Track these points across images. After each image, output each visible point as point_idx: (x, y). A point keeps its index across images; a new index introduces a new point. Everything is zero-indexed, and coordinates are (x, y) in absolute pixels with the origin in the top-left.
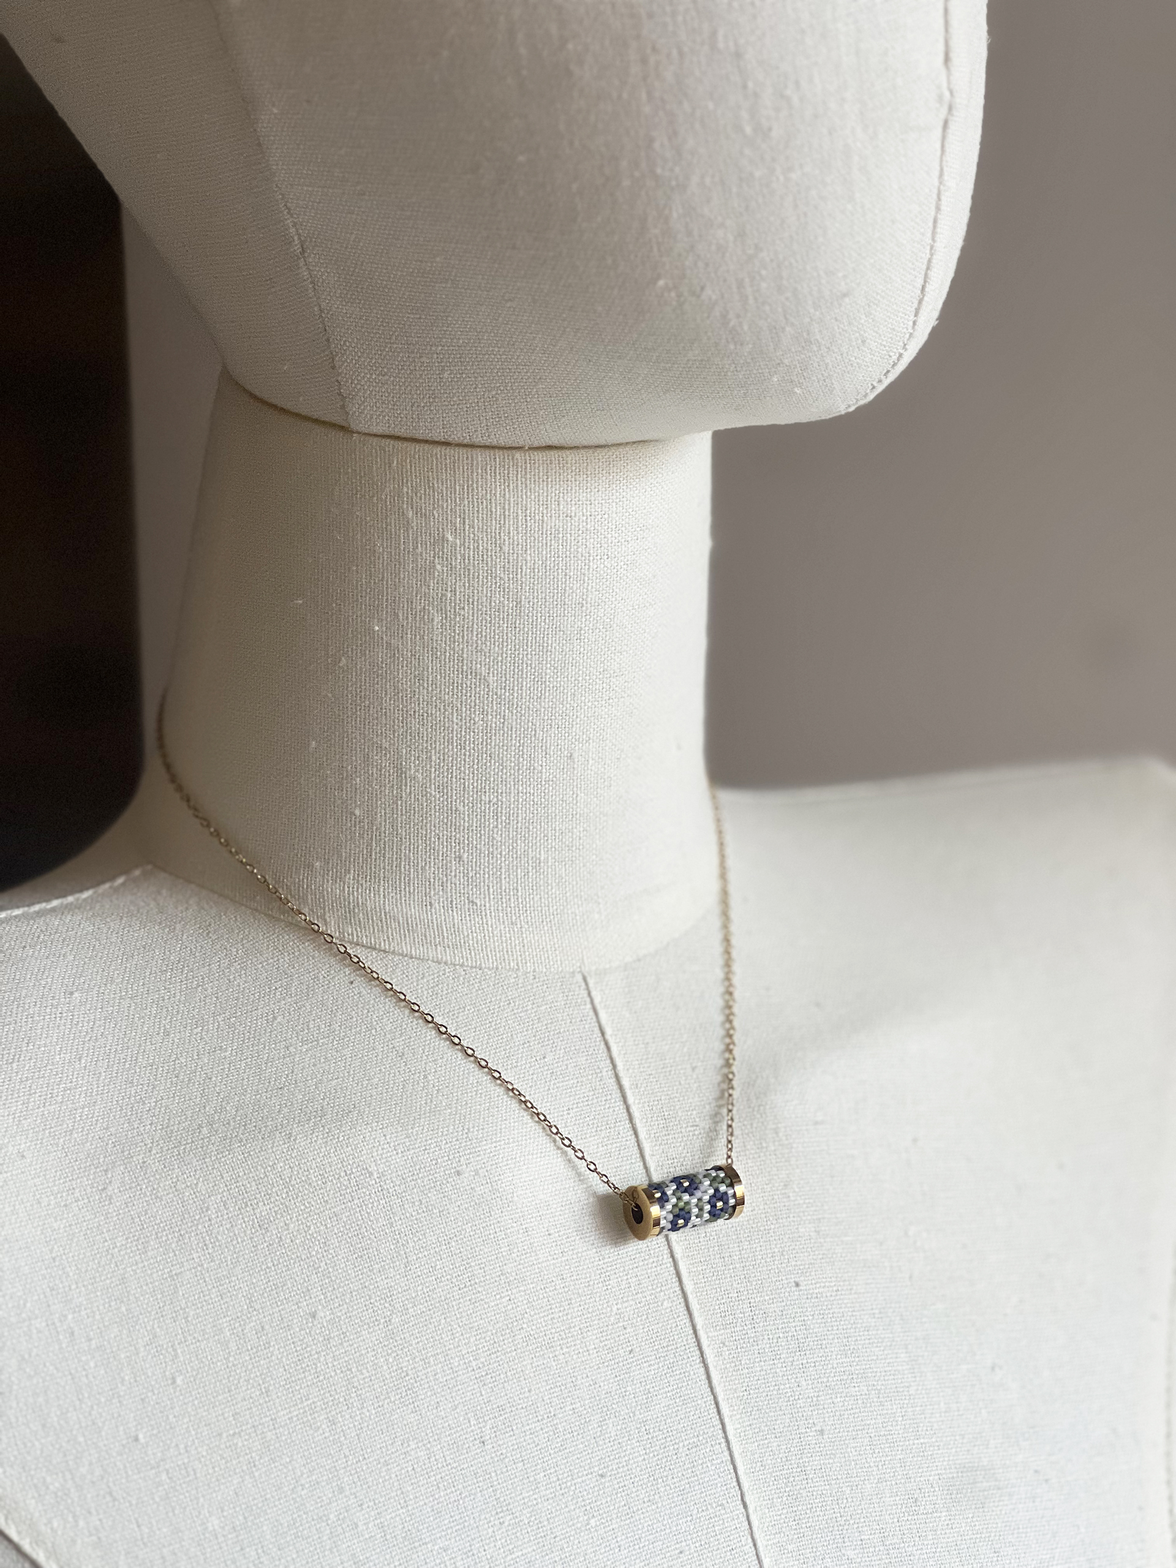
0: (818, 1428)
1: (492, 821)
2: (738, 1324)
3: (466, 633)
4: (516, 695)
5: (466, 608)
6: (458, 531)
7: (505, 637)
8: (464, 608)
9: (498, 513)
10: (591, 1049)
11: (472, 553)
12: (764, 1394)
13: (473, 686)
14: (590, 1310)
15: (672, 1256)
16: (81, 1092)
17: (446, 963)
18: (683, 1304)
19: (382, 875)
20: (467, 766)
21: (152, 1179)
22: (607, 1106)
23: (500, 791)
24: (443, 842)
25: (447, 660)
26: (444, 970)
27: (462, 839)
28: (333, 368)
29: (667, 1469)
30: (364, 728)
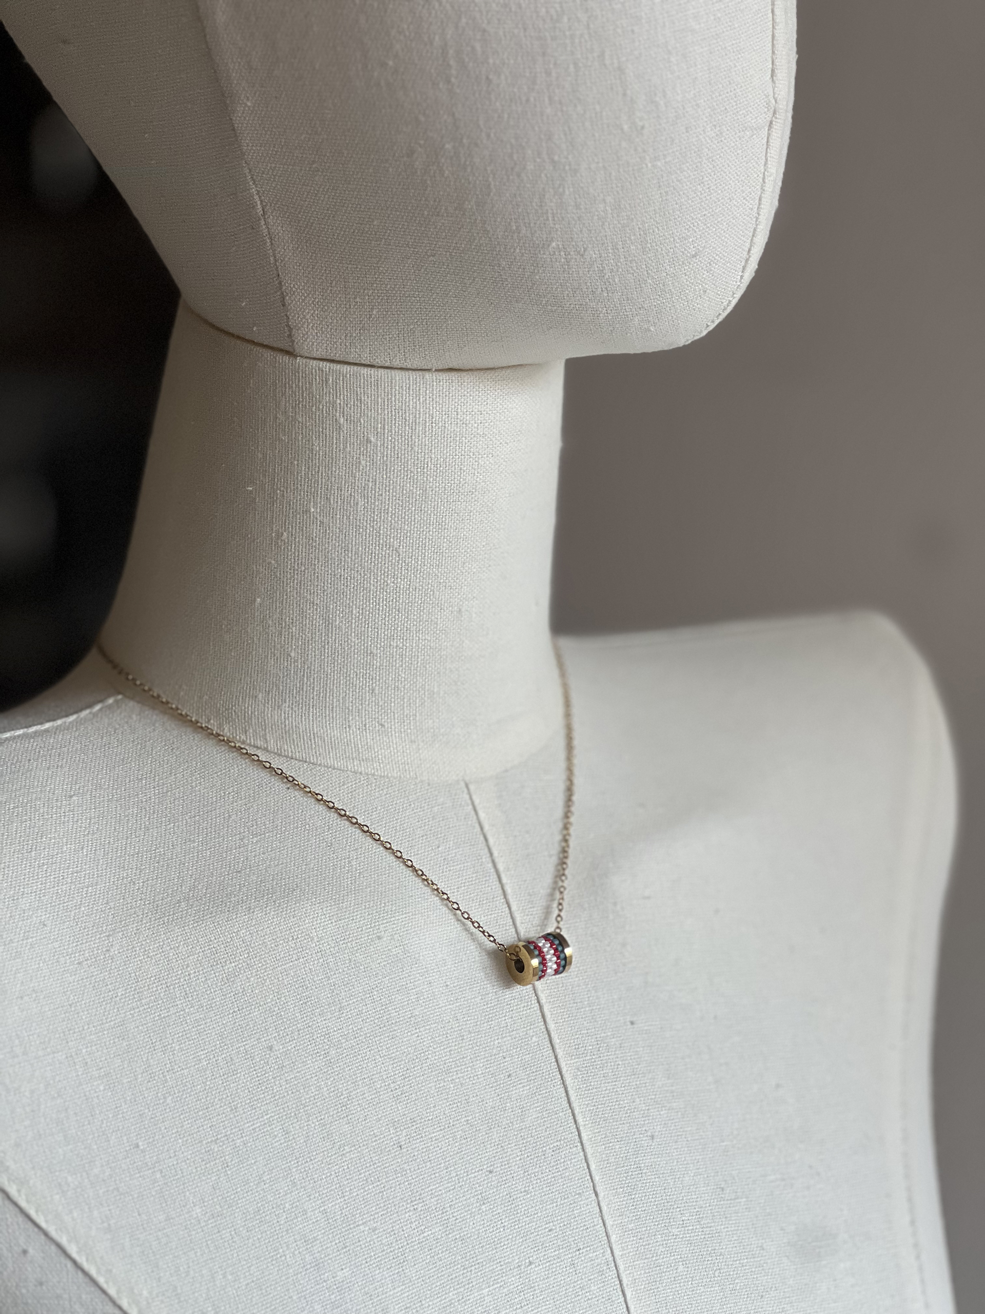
0: (649, 1134)
1: (398, 661)
2: (589, 1054)
3: (383, 514)
4: (420, 563)
5: (384, 494)
6: (379, 435)
7: (413, 518)
8: (382, 495)
9: (411, 421)
10: (473, 841)
11: (389, 452)
12: (609, 1108)
13: (387, 556)
14: (478, 1044)
15: (539, 1002)
16: (85, 874)
17: (361, 773)
18: (547, 1039)
19: (311, 704)
20: (380, 619)
21: (144, 943)
22: (487, 885)
23: (405, 638)
24: (359, 678)
25: (368, 536)
26: (360, 779)
27: (375, 675)
28: (284, 305)
29: (538, 1166)
30: (300, 588)
